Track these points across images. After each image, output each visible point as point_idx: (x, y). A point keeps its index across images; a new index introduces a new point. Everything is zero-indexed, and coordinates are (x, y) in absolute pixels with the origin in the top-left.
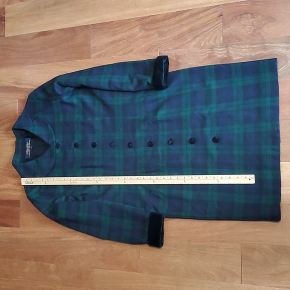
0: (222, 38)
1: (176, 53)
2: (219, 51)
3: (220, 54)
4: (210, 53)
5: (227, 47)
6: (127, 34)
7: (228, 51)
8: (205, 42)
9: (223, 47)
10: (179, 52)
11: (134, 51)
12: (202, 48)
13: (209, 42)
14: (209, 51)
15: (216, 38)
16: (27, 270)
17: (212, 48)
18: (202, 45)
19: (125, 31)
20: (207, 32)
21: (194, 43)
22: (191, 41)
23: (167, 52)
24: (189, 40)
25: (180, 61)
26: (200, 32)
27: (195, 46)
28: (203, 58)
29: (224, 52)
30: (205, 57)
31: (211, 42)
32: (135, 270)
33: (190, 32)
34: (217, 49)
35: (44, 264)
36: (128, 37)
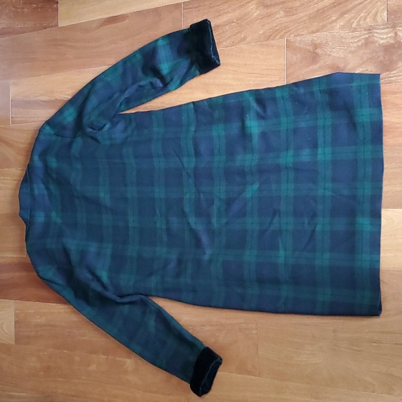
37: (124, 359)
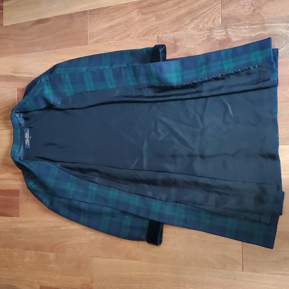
0: (220, 20)
1: (174, 37)
2: (218, 33)
3: (218, 36)
4: (208, 36)
5: (226, 28)
6: (124, 18)
7: (227, 32)
8: (204, 24)
9: (222, 29)
10: (177, 35)
11: (132, 36)
12: (201, 30)
13: (207, 23)
14: (207, 33)
15: (214, 20)
16: (27, 260)
17: (210, 30)
18: (200, 27)
19: (123, 16)
20: (205, 14)
21: (192, 26)
22: (189, 24)
23: (165, 35)
24: (187, 22)
25: (178, 44)
26: (199, 14)
27: (193, 28)
28: (201, 40)
29: (223, 34)
30: (204, 39)
31: (209, 24)
32: (134, 259)
33: (188, 14)
34: (216, 31)
35: (43, 253)
36: (125, 22)
37: (48, 253)
